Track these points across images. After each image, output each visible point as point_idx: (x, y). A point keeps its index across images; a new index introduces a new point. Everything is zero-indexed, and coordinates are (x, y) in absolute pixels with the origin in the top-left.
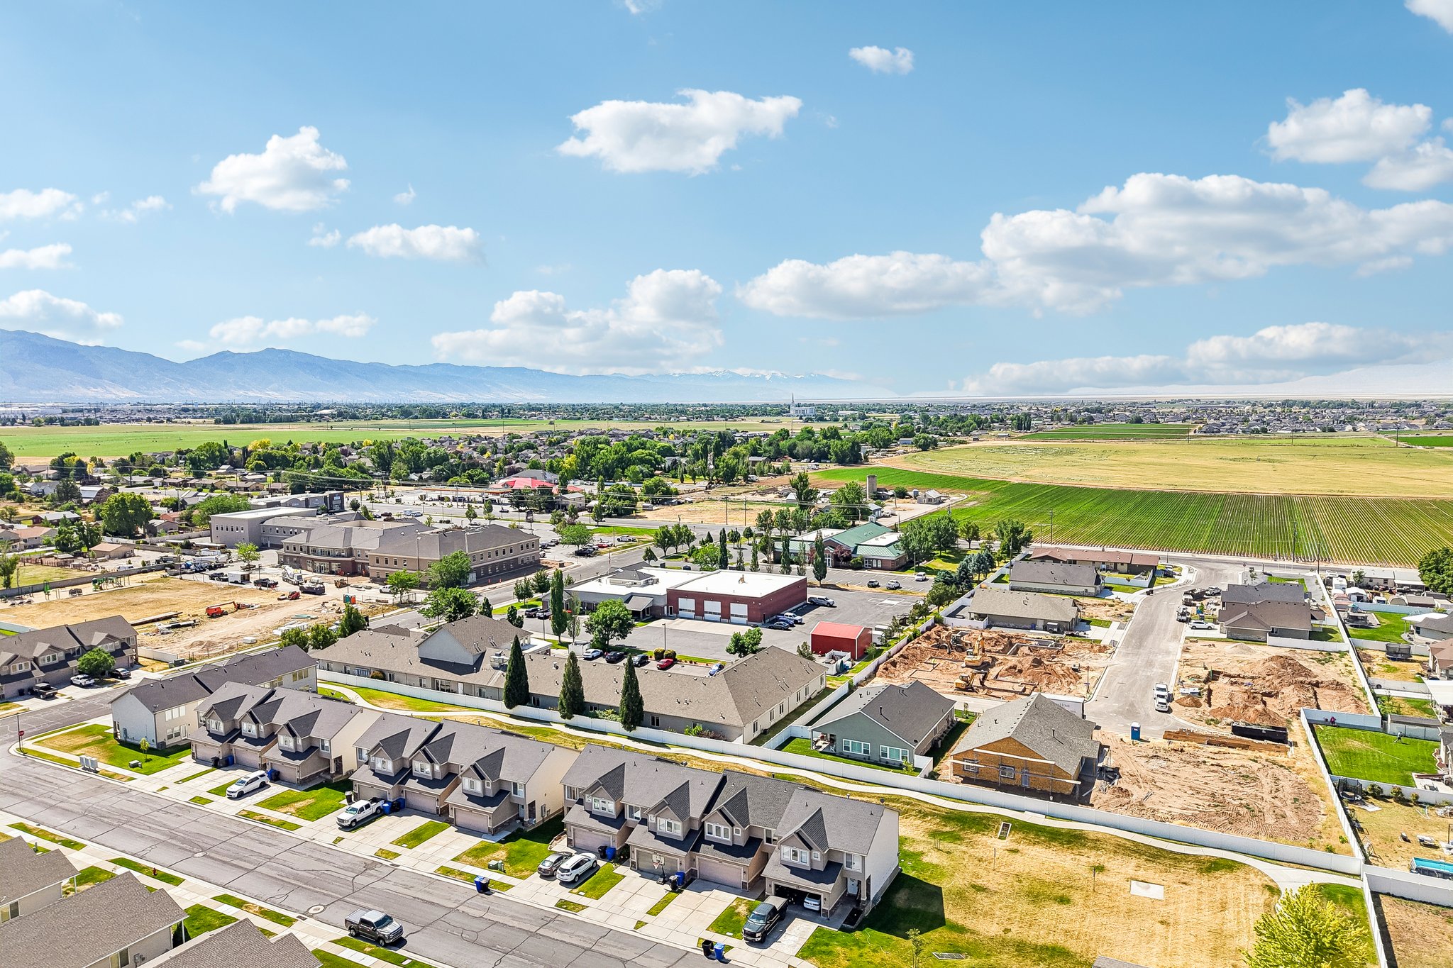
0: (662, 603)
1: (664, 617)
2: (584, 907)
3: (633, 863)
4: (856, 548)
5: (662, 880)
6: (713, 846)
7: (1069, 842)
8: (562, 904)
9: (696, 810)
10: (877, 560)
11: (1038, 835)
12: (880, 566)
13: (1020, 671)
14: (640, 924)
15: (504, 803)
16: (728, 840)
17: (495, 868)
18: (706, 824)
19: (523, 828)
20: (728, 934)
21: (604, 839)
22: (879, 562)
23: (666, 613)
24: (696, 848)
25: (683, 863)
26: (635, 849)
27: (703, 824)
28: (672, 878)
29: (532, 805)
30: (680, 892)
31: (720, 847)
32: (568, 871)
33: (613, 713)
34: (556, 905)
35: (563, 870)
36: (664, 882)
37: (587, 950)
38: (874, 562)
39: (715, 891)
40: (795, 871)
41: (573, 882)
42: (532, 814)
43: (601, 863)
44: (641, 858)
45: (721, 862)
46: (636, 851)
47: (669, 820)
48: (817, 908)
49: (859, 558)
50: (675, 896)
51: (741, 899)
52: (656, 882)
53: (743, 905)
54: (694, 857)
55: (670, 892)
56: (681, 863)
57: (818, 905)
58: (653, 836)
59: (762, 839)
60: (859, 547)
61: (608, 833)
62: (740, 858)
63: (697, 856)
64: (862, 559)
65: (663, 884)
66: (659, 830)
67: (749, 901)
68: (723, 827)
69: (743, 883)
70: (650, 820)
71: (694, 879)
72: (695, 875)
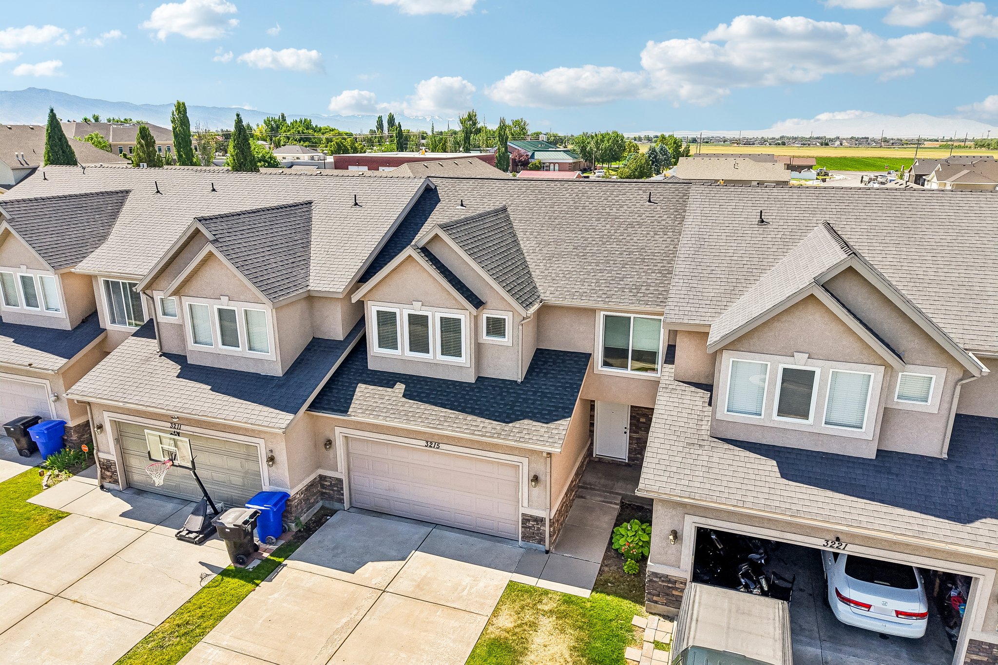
3: (107, 466)
4: (533, 153)
5: (196, 523)
6: (400, 387)
9: (334, 269)
12: (557, 168)
16: (458, 364)
18: (372, 311)
24: (333, 399)
25: (282, 457)
26: (106, 418)
27: (361, 304)
28: (232, 518)
30: (268, 570)
31: (425, 388)
36: (208, 532)
38: (552, 165)
39: (414, 560)
40: (803, 464)
44: (131, 445)
45: (432, 443)
46: (108, 427)
47: (225, 304)
48: (917, 629)
49: (537, 162)
50: (250, 586)
51: (530, 591)
52: (181, 538)
53: (547, 623)
54: (328, 434)
55: (225, 573)
56: (271, 459)
57: (920, 616)
58: (176, 368)
59: (588, 356)
60: (536, 153)
61: (29, 371)
62: (517, 424)
63: (338, 430)
64: (540, 163)
65: (201, 542)
66: (191, 345)
67: (568, 600)
68: (438, 316)
69: (526, 519)
70: (161, 319)
71: (334, 513)
72: (336, 495)
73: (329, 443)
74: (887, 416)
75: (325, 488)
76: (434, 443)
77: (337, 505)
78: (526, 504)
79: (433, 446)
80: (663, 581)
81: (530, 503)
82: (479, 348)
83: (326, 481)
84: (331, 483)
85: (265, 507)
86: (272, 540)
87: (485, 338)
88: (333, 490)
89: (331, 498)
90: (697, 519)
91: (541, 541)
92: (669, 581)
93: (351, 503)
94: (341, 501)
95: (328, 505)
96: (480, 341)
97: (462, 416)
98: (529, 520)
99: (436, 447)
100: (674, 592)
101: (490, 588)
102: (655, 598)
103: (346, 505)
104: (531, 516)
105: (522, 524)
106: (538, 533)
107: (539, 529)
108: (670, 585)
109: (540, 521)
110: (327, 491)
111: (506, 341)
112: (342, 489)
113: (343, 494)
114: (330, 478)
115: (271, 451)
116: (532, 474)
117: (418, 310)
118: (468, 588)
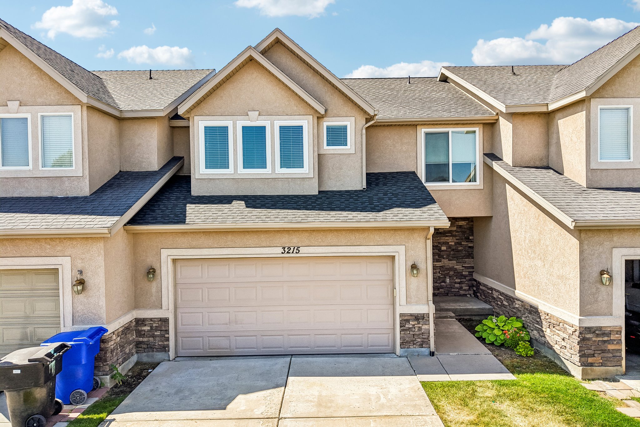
6: (238, 203)
16: (302, 174)
18: (198, 128)
28: (23, 355)
31: (266, 202)
45: (290, 247)
47: (14, 111)
51: (453, 385)
53: (508, 407)
54: (150, 261)
56: (80, 283)
59: (414, 175)
63: (164, 253)
67: (502, 384)
68: (277, 125)
69: (405, 319)
71: (154, 366)
72: (159, 343)
73: (151, 272)
75: (143, 336)
76: (292, 248)
77: (158, 356)
78: (403, 301)
79: (291, 251)
80: (598, 335)
81: (408, 300)
82: (322, 159)
83: (145, 325)
84: (151, 327)
85: (75, 341)
86: (81, 394)
87: (327, 149)
88: (154, 336)
89: (151, 348)
90: (625, 251)
91: (425, 343)
92: (604, 334)
93: (176, 352)
94: (165, 349)
95: (145, 358)
96: (322, 152)
98: (408, 321)
99: (294, 252)
100: (610, 347)
101: (406, 392)
102: (590, 360)
103: (172, 354)
104: (411, 315)
105: (401, 327)
106: (420, 334)
107: (420, 329)
108: (606, 339)
109: (420, 318)
110: (145, 339)
111: (350, 149)
112: (167, 331)
113: (168, 339)
114: (151, 319)
115: (81, 272)
116: (410, 264)
117: (254, 121)
118: (382, 396)
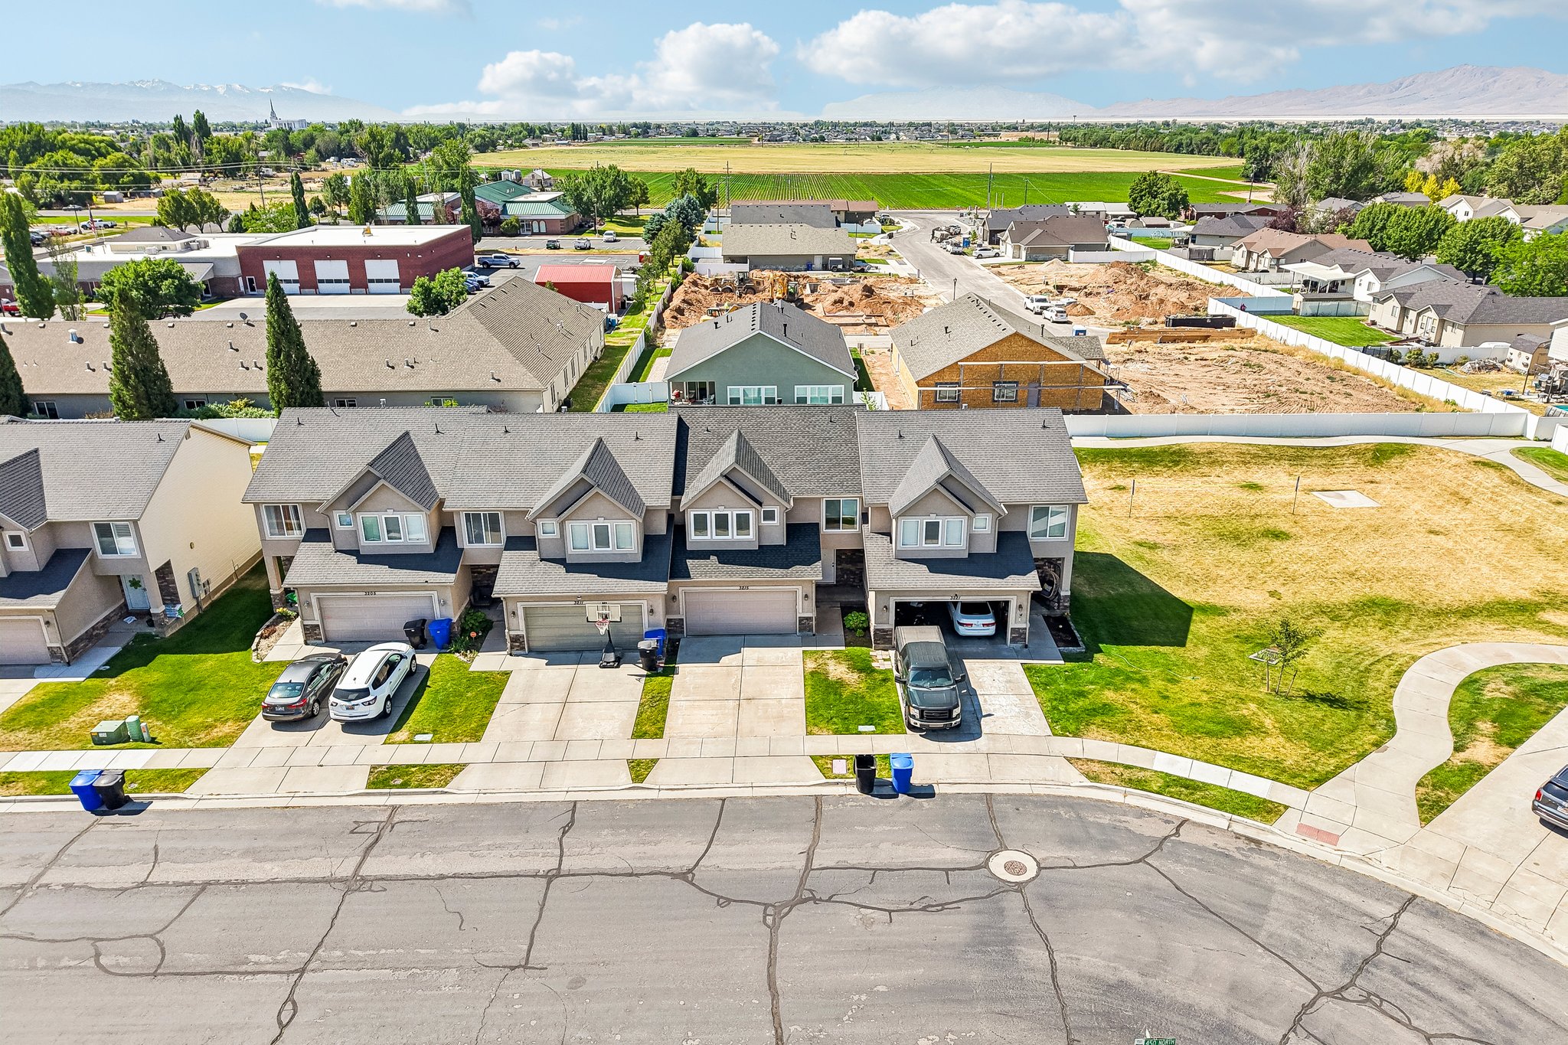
0: (234, 271)
1: (242, 295)
2: (456, 769)
3: (516, 639)
4: (504, 206)
5: (611, 657)
6: (714, 559)
7: (1176, 463)
8: (383, 778)
9: (656, 492)
10: (539, 221)
11: (1126, 462)
12: (543, 230)
13: (852, 304)
14: (640, 769)
15: (81, 580)
16: (749, 539)
17: (119, 739)
18: (688, 516)
19: (153, 631)
20: (861, 728)
21: (413, 604)
22: (543, 224)
23: (242, 289)
24: (678, 571)
25: (657, 609)
26: (519, 608)
27: (682, 515)
28: (639, 648)
29: (165, 572)
30: (671, 671)
31: (729, 557)
32: (364, 692)
33: (247, 405)
34: (371, 784)
35: (345, 695)
36: (619, 661)
37: (550, 877)
38: (535, 225)
39: (747, 651)
40: (938, 565)
41: (384, 716)
42: (170, 595)
43: (426, 659)
45: (744, 587)
46: (520, 613)
47: (601, 522)
48: (991, 631)
49: (512, 219)
50: (668, 679)
51: (816, 652)
52: (604, 667)
53: (832, 663)
54: (674, 592)
55: (647, 676)
56: (652, 611)
57: (992, 624)
58: (562, 569)
59: (817, 525)
60: (508, 205)
61: (425, 586)
62: (794, 568)
63: (681, 589)
64: (517, 221)
65: (618, 667)
66: (570, 550)
67: (836, 652)
68: (735, 513)
69: (801, 619)
70: (541, 536)
71: (679, 640)
72: (679, 630)
73: (674, 598)
74: (971, 538)
75: (671, 626)
77: (679, 636)
78: (801, 611)
80: (881, 633)
81: (803, 610)
82: (759, 528)
83: (673, 622)
84: (675, 622)
87: (763, 522)
88: (677, 627)
89: (675, 632)
90: (893, 599)
91: (811, 630)
92: (884, 631)
93: (687, 633)
94: (682, 632)
95: (673, 636)
96: (761, 524)
97: (760, 569)
98: (803, 619)
99: (747, 588)
100: (886, 635)
101: (794, 655)
102: (878, 642)
103: (685, 634)
104: (804, 617)
105: (799, 622)
106: (808, 626)
107: (809, 623)
109: (809, 619)
110: (672, 628)
111: (776, 522)
112: (683, 625)
113: (683, 628)
114: (675, 619)
115: (652, 606)
116: (804, 596)
117: (722, 511)
118: (783, 657)
